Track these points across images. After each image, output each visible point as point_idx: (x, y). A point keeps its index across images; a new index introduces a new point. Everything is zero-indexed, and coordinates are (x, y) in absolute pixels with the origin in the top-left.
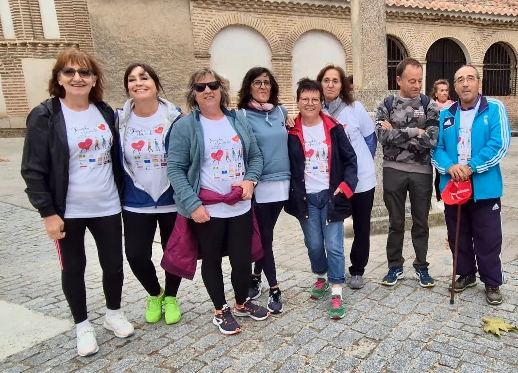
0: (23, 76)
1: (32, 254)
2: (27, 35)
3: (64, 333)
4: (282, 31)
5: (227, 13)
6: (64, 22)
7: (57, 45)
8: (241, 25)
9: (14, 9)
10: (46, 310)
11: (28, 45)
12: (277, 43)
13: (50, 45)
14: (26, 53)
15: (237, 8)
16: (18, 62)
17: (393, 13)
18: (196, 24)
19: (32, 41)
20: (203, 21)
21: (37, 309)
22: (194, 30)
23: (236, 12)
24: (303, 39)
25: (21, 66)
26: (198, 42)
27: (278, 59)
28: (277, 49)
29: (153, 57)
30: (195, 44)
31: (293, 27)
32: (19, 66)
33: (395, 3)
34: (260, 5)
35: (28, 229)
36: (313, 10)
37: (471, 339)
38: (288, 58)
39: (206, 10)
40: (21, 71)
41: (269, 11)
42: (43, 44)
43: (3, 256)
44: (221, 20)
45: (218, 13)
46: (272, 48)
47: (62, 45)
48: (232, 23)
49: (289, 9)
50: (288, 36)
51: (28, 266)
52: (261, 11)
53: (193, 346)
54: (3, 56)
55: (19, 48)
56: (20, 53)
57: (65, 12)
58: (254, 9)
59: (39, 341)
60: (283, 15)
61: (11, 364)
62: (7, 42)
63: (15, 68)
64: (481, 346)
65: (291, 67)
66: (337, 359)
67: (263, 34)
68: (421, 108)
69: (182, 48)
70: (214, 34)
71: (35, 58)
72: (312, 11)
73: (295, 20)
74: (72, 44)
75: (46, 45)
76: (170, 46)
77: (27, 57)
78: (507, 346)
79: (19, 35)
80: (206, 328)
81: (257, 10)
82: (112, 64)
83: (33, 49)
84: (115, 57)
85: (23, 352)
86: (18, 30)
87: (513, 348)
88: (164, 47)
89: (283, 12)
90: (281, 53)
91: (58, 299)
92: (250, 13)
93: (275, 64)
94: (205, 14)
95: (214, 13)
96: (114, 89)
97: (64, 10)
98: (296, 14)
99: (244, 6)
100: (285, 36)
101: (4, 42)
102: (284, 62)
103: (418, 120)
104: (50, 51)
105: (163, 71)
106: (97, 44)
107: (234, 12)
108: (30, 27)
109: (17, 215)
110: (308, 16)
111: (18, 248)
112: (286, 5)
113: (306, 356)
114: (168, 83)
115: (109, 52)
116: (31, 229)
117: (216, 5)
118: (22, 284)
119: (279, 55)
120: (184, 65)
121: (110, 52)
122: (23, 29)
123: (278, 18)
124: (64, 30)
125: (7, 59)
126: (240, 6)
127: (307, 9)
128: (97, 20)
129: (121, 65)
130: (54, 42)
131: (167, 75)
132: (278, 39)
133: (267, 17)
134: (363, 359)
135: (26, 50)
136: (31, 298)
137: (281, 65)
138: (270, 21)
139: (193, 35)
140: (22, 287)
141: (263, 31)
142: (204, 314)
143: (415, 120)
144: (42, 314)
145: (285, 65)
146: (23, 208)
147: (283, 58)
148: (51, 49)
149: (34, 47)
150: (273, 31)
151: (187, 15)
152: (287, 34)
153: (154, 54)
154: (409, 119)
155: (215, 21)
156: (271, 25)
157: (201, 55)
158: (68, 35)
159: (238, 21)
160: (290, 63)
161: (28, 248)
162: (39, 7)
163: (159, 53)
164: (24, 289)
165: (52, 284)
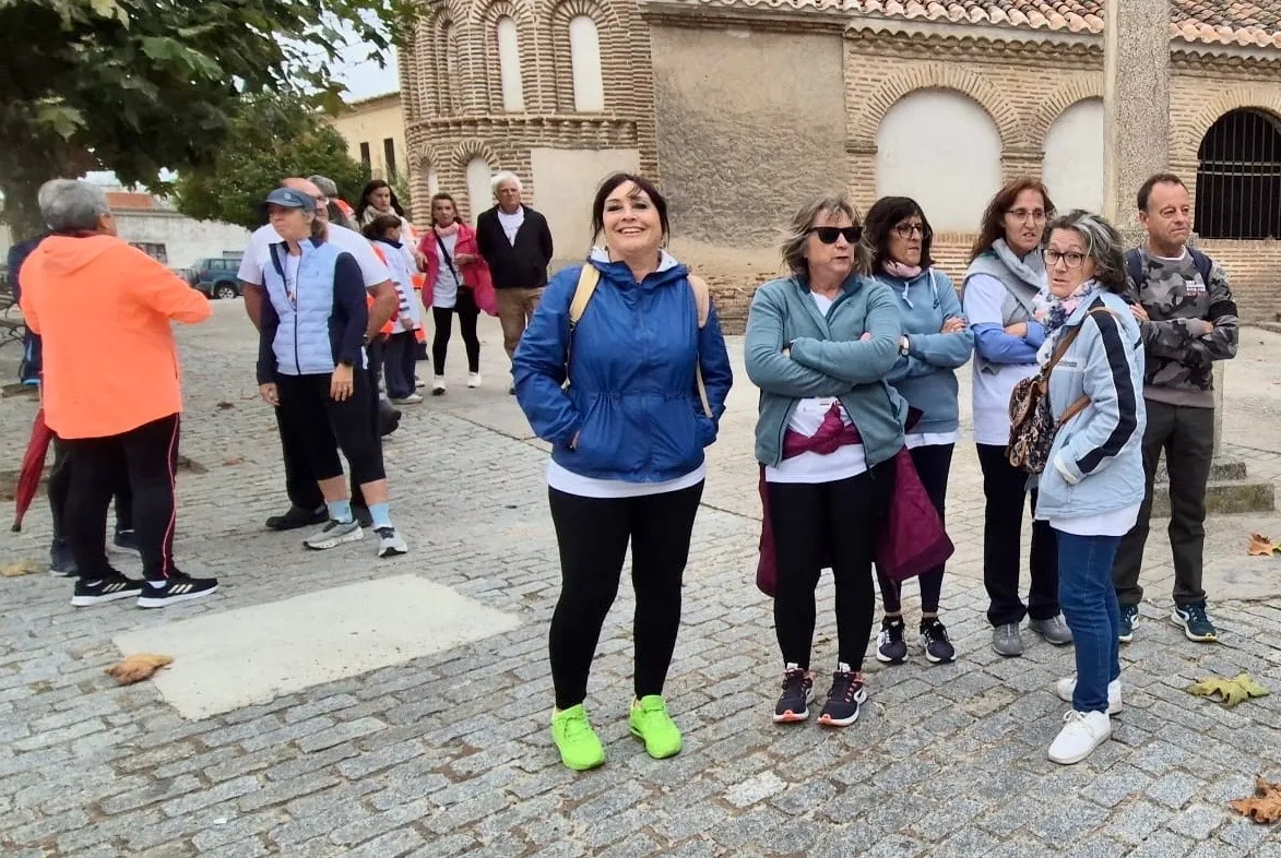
0: (531, 182)
1: (488, 510)
2: (546, 105)
3: (505, 634)
4: (1025, 100)
5: (915, 64)
6: (612, 79)
7: (597, 123)
8: (943, 88)
9: (527, 55)
10: (485, 598)
11: (545, 123)
12: (1013, 124)
13: (584, 124)
14: (541, 138)
15: (938, 53)
16: (524, 155)
17: (1269, 63)
18: (853, 86)
19: (552, 116)
20: (866, 79)
21: (472, 595)
22: (848, 99)
23: (935, 62)
24: (1070, 116)
25: (529, 163)
26: (856, 121)
27: (1014, 158)
28: (1014, 138)
29: (766, 151)
30: (849, 126)
31: (1050, 92)
32: (526, 163)
33: (1274, 42)
34: (984, 48)
35: (492, 467)
36: (1094, 56)
37: (1195, 706)
38: (1035, 156)
39: (876, 58)
40: (528, 172)
41: (1001, 60)
42: (571, 121)
43: (443, 508)
44: (902, 78)
45: (900, 65)
46: (1003, 134)
47: (605, 124)
48: (925, 85)
49: (1044, 55)
50: (1039, 110)
51: (479, 529)
52: (985, 59)
53: (702, 671)
54: (500, 144)
55: (528, 128)
56: (529, 138)
57: (616, 60)
58: (972, 55)
59: (463, 643)
60: (1029, 68)
61: (413, 670)
62: (509, 117)
63: (518, 167)
64: (1207, 718)
65: (1040, 173)
66: (933, 713)
67: (987, 106)
68: (1198, 276)
69: (823, 134)
70: (887, 106)
71: (556, 148)
72: (1091, 60)
73: (1053, 77)
74: (625, 122)
75: (577, 123)
76: (800, 129)
77: (542, 146)
78: (1256, 723)
79: (531, 104)
80: (733, 647)
81: (977, 58)
82: (688, 163)
83: (554, 131)
84: (694, 150)
85: (436, 655)
86: (530, 94)
87: (1266, 729)
88: (789, 131)
89: (1028, 62)
90: (1021, 145)
91: (510, 583)
92: (963, 65)
93: (1008, 166)
94: (872, 66)
95: (890, 64)
96: (688, 213)
97: (615, 57)
98: (1058, 64)
99: (952, 51)
100: (1031, 111)
101: (502, 118)
102: (1027, 164)
103: (1195, 300)
104: (584, 134)
105: (783, 178)
106: (663, 124)
107: (930, 62)
108: (552, 89)
109: (478, 441)
110: (1084, 69)
111: (468, 498)
112: (1038, 46)
113: (884, 704)
114: (789, 203)
115: (683, 141)
116: (498, 467)
117: (894, 48)
118: (459, 556)
119: (1017, 150)
120: (824, 168)
121: (686, 141)
122: (539, 92)
123: (1019, 73)
124: (613, 95)
125: (507, 149)
126: (941, 50)
127: (1082, 55)
128: (667, 79)
129: (705, 166)
130: (591, 118)
131: (791, 186)
132: (1018, 117)
133: (997, 71)
134: (980, 718)
135: (541, 133)
136: (467, 577)
137: (1020, 169)
138: (1001, 79)
139: (845, 106)
140: (459, 560)
141: (986, 100)
142: (740, 625)
143: (1190, 301)
144: (478, 602)
145: (1027, 171)
146: (490, 429)
147: (1025, 155)
148: (586, 131)
149: (556, 128)
150: (1007, 100)
151: (838, 69)
152: (1037, 106)
153: (767, 145)
154: (1179, 300)
155: (892, 80)
156: (1004, 88)
157: (858, 149)
158: (618, 104)
159: (937, 80)
160: (1039, 165)
161: (482, 499)
162: (570, 51)
163: (778, 142)
164: (462, 563)
165: (507, 560)
